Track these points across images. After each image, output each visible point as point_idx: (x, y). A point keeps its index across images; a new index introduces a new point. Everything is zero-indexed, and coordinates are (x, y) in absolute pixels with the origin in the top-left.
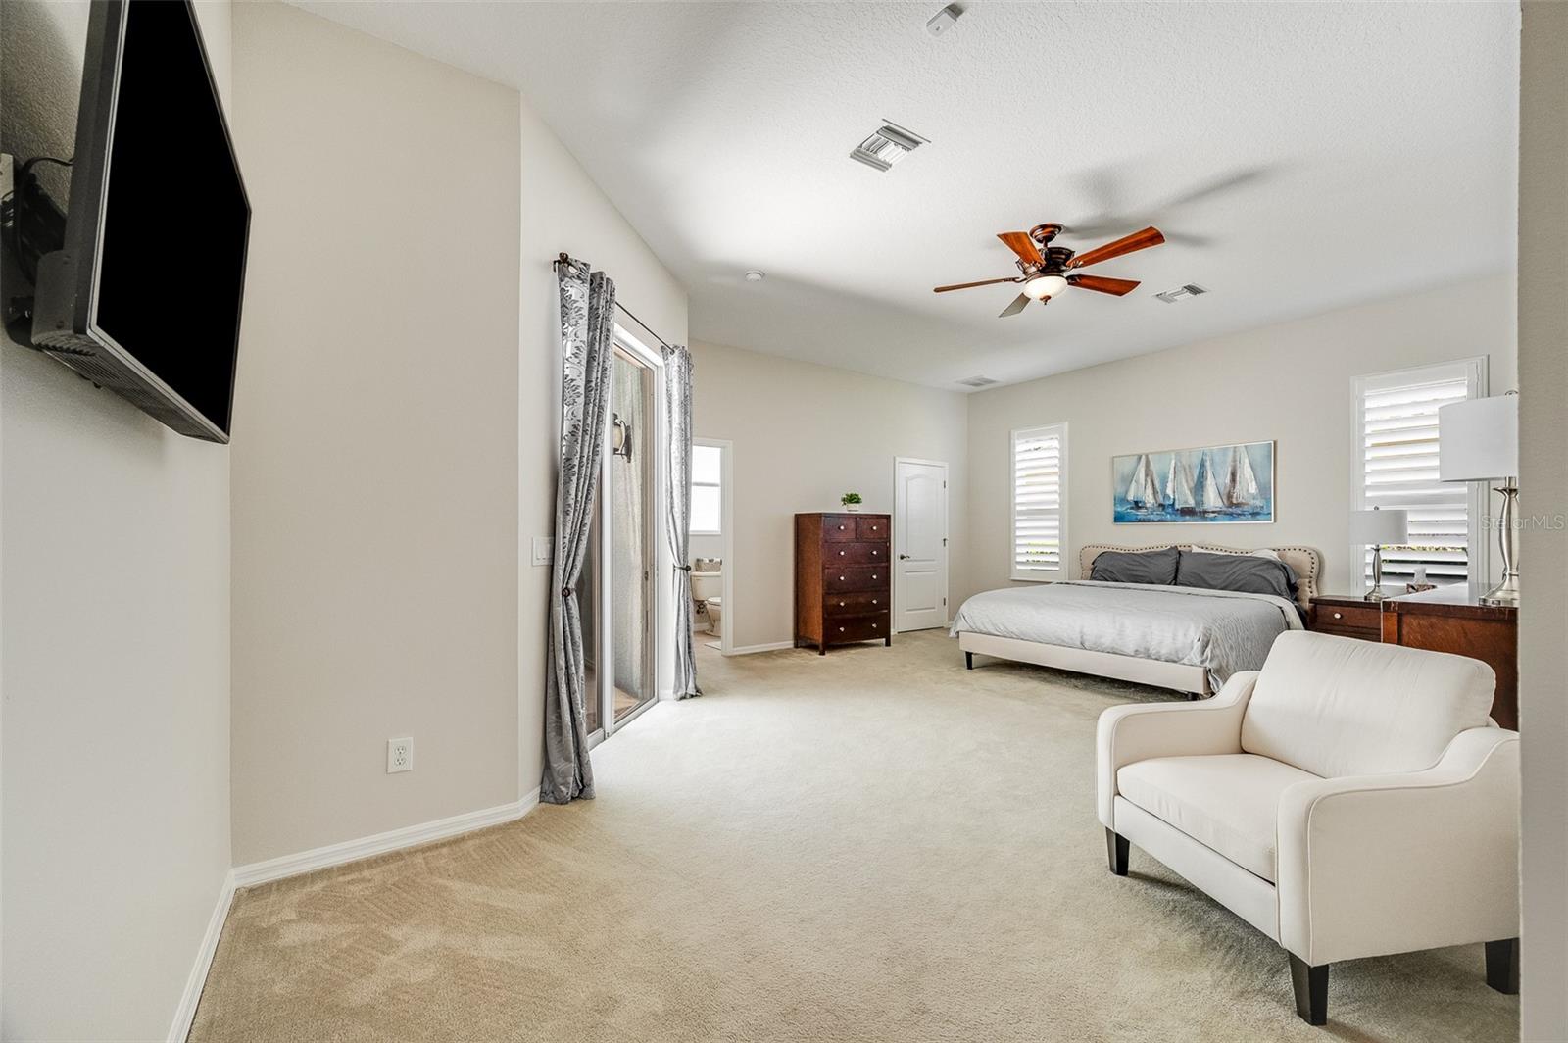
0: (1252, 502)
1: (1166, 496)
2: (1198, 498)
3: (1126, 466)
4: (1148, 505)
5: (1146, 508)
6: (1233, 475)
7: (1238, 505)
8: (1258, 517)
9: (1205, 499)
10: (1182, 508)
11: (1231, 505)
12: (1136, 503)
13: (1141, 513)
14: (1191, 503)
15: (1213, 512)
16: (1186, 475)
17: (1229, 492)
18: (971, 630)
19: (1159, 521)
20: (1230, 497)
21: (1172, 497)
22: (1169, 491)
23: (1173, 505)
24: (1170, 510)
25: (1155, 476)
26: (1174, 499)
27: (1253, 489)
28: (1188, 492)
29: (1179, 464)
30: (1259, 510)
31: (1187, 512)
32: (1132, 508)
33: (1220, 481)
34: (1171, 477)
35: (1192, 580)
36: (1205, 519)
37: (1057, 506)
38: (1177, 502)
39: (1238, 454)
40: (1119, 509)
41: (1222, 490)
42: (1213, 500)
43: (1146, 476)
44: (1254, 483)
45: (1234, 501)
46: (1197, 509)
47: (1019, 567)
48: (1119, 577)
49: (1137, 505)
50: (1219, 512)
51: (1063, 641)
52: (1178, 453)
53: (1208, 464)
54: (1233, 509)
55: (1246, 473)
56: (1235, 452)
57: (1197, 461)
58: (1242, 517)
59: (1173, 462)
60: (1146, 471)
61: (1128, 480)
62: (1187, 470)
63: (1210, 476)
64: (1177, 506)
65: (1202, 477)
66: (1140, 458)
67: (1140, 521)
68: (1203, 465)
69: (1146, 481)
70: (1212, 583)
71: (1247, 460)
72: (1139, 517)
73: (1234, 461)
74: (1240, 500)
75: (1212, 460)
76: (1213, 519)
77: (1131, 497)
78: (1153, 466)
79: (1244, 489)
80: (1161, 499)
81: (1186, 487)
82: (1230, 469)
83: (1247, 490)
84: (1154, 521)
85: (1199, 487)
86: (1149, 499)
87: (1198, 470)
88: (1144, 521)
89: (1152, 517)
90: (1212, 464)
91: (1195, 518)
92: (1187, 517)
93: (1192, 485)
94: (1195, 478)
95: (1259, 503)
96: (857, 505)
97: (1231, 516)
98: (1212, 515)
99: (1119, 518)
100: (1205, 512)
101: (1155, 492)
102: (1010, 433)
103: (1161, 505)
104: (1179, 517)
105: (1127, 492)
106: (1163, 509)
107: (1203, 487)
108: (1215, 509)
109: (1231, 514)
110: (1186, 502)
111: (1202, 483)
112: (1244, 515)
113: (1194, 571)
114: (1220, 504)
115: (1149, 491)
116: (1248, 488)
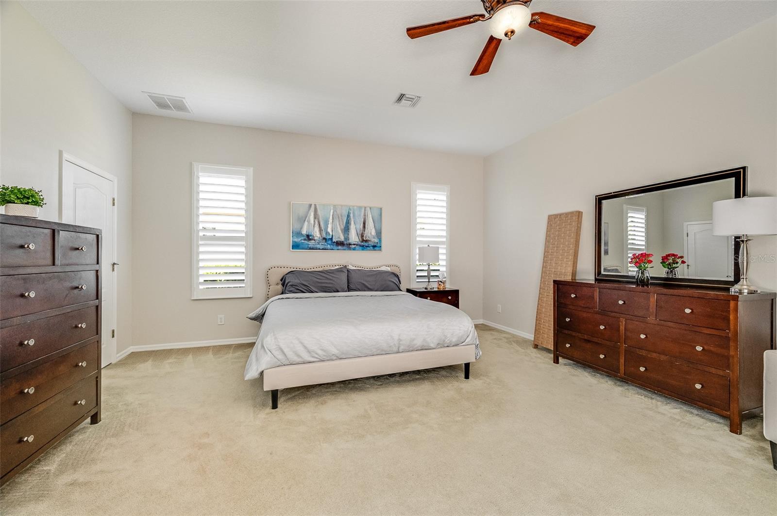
0: (373, 240)
1: (327, 233)
2: (346, 235)
3: (302, 212)
4: (316, 238)
5: (314, 240)
6: (364, 224)
7: (366, 241)
8: (376, 248)
9: (350, 236)
10: (337, 242)
11: (363, 241)
12: (308, 236)
13: (311, 243)
14: (342, 238)
15: (354, 244)
16: (339, 220)
17: (362, 233)
18: (279, 363)
19: (323, 249)
20: (362, 236)
21: (331, 234)
22: (329, 230)
23: (331, 239)
24: (330, 242)
25: (321, 220)
26: (332, 236)
27: (373, 233)
28: (340, 231)
29: (335, 213)
30: (376, 244)
31: (340, 244)
32: (305, 240)
33: (358, 227)
34: (331, 221)
35: (359, 287)
36: (350, 249)
37: (243, 235)
38: (334, 237)
39: (366, 212)
40: (296, 240)
41: (358, 231)
42: (354, 238)
43: (315, 218)
44: (374, 229)
45: (364, 239)
46: (345, 243)
47: (201, 287)
48: (314, 289)
49: (308, 237)
50: (357, 245)
51: (382, 350)
52: (335, 206)
53: (351, 215)
54: (365, 244)
55: (370, 224)
56: (365, 210)
57: (345, 213)
58: (368, 248)
59: (332, 211)
60: (314, 214)
61: (302, 220)
62: (340, 217)
63: (352, 223)
64: (334, 240)
65: (348, 223)
66: (310, 205)
67: (310, 249)
68: (348, 216)
69: (314, 221)
70: (369, 286)
71: (371, 216)
72: (310, 246)
73: (365, 215)
74: (367, 238)
75: (354, 213)
76: (354, 249)
77: (304, 232)
78: (319, 212)
79: (370, 232)
80: (324, 235)
81: (339, 228)
82: (363, 220)
83: (371, 233)
84: (319, 249)
85: (346, 229)
86: (317, 234)
87: (346, 218)
88: (313, 249)
89: (318, 246)
90: (354, 216)
91: (344, 248)
92: (340, 247)
93: (343, 227)
94: (344, 225)
95: (376, 240)
96: (38, 208)
97: (364, 247)
98: (353, 246)
99: (296, 246)
100: (350, 244)
101: (320, 230)
102: (191, 163)
103: (324, 239)
104: (335, 247)
105: (301, 228)
106: (326, 241)
107: (348, 229)
108: (355, 243)
109: (363, 246)
110: (339, 238)
111: (348, 226)
112: (369, 247)
113: (360, 281)
114: (358, 240)
115: (317, 229)
116: (371, 232)
